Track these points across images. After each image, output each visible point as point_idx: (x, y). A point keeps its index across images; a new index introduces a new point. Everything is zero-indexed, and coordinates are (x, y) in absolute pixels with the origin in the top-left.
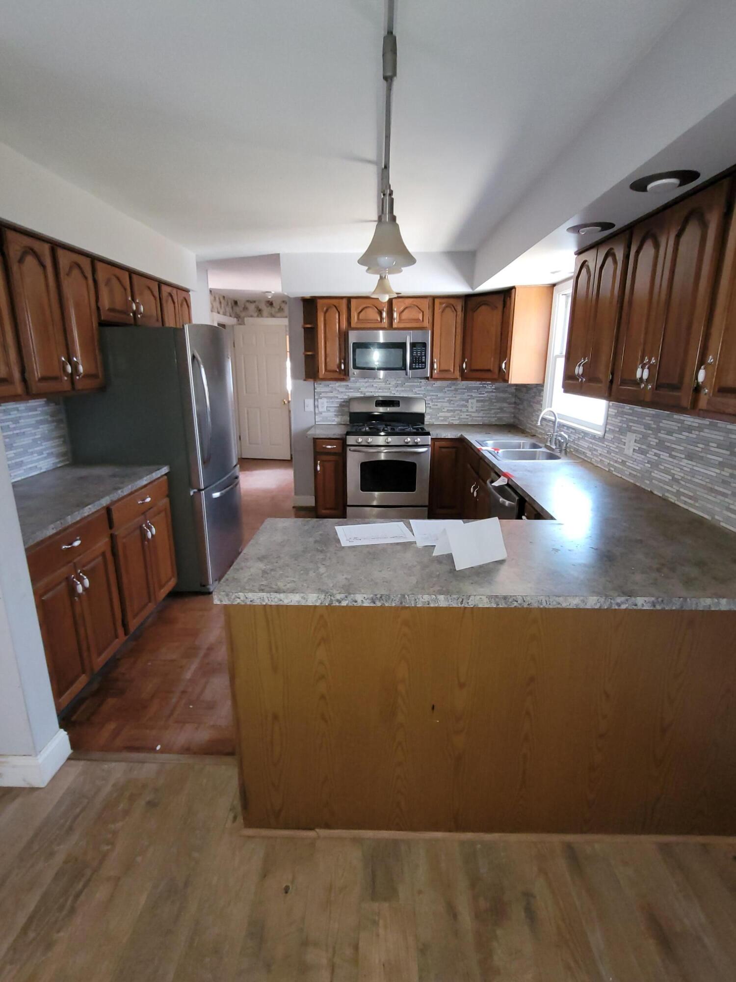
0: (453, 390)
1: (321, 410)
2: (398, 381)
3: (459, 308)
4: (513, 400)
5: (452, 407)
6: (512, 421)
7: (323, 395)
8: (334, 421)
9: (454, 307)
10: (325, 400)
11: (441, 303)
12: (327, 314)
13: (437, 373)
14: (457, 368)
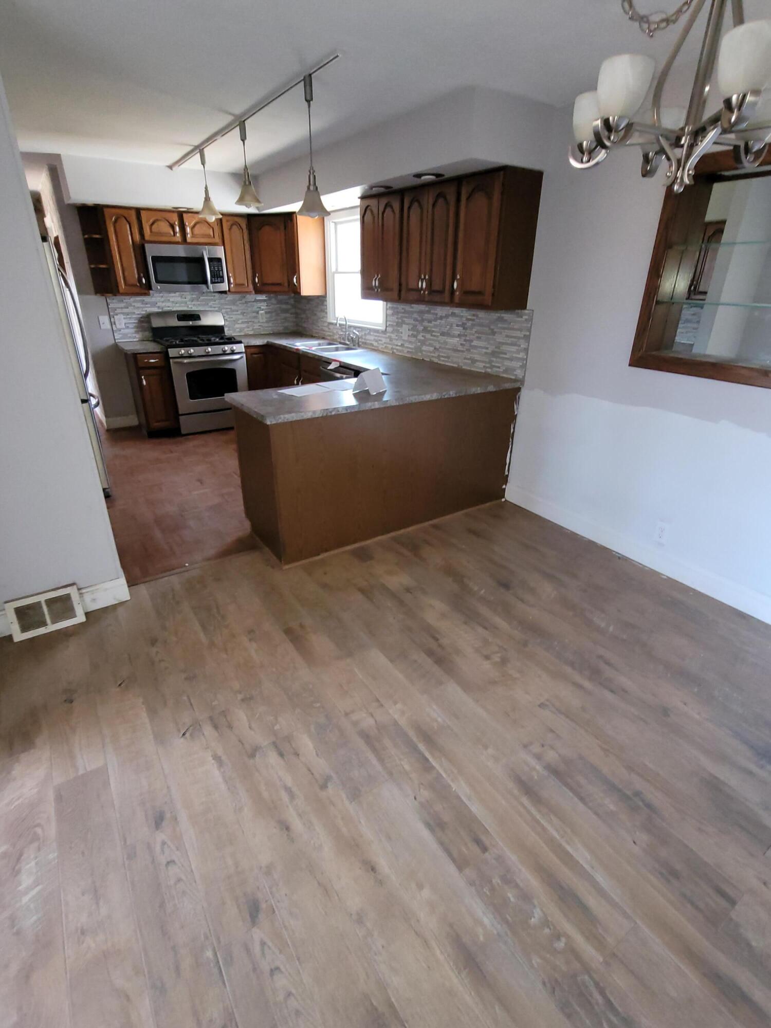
0: (243, 303)
1: (118, 326)
2: (192, 295)
3: (244, 226)
4: (293, 311)
5: (246, 319)
6: (295, 329)
7: (118, 311)
8: (135, 337)
9: (239, 225)
10: (122, 316)
11: (227, 221)
12: (117, 225)
13: (234, 287)
14: (250, 282)
